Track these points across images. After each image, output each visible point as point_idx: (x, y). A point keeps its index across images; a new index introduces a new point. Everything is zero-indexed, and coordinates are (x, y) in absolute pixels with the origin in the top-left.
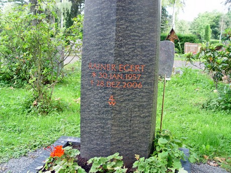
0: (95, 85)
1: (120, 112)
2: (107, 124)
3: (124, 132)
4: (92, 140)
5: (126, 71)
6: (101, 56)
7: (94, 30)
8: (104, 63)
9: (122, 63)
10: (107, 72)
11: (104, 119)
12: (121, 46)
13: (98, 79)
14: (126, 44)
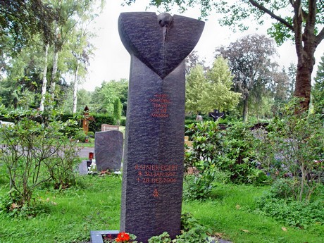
0: (141, 182)
1: (162, 201)
2: (152, 211)
3: (164, 216)
4: (138, 227)
5: (166, 170)
6: (146, 159)
7: (140, 139)
8: (149, 164)
9: (163, 164)
10: (152, 171)
11: (149, 208)
12: (163, 152)
13: (144, 177)
14: (166, 150)
